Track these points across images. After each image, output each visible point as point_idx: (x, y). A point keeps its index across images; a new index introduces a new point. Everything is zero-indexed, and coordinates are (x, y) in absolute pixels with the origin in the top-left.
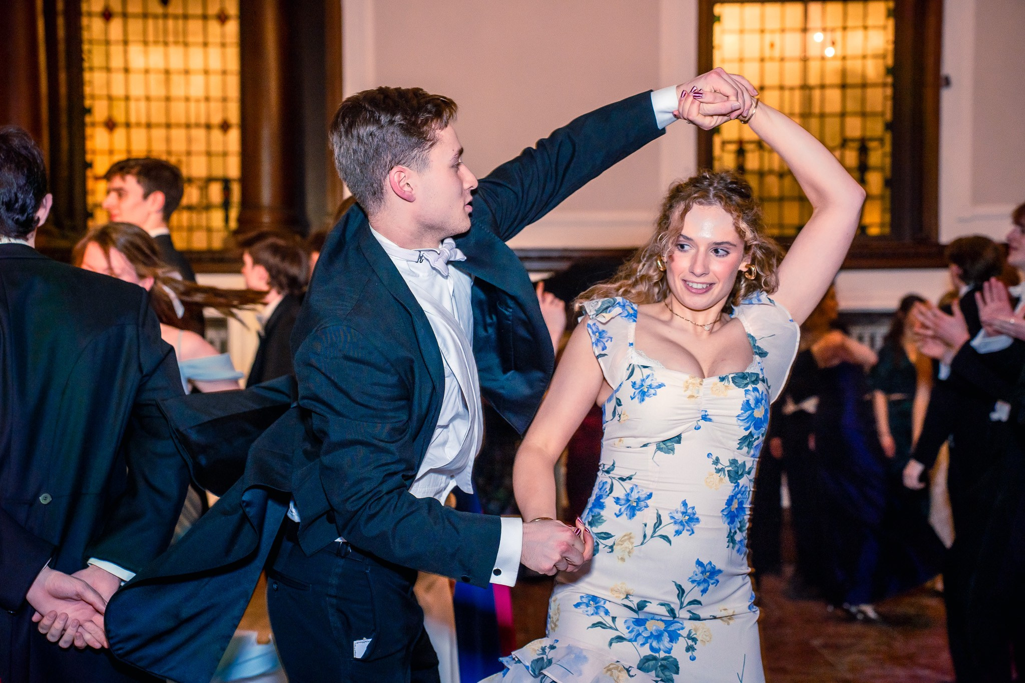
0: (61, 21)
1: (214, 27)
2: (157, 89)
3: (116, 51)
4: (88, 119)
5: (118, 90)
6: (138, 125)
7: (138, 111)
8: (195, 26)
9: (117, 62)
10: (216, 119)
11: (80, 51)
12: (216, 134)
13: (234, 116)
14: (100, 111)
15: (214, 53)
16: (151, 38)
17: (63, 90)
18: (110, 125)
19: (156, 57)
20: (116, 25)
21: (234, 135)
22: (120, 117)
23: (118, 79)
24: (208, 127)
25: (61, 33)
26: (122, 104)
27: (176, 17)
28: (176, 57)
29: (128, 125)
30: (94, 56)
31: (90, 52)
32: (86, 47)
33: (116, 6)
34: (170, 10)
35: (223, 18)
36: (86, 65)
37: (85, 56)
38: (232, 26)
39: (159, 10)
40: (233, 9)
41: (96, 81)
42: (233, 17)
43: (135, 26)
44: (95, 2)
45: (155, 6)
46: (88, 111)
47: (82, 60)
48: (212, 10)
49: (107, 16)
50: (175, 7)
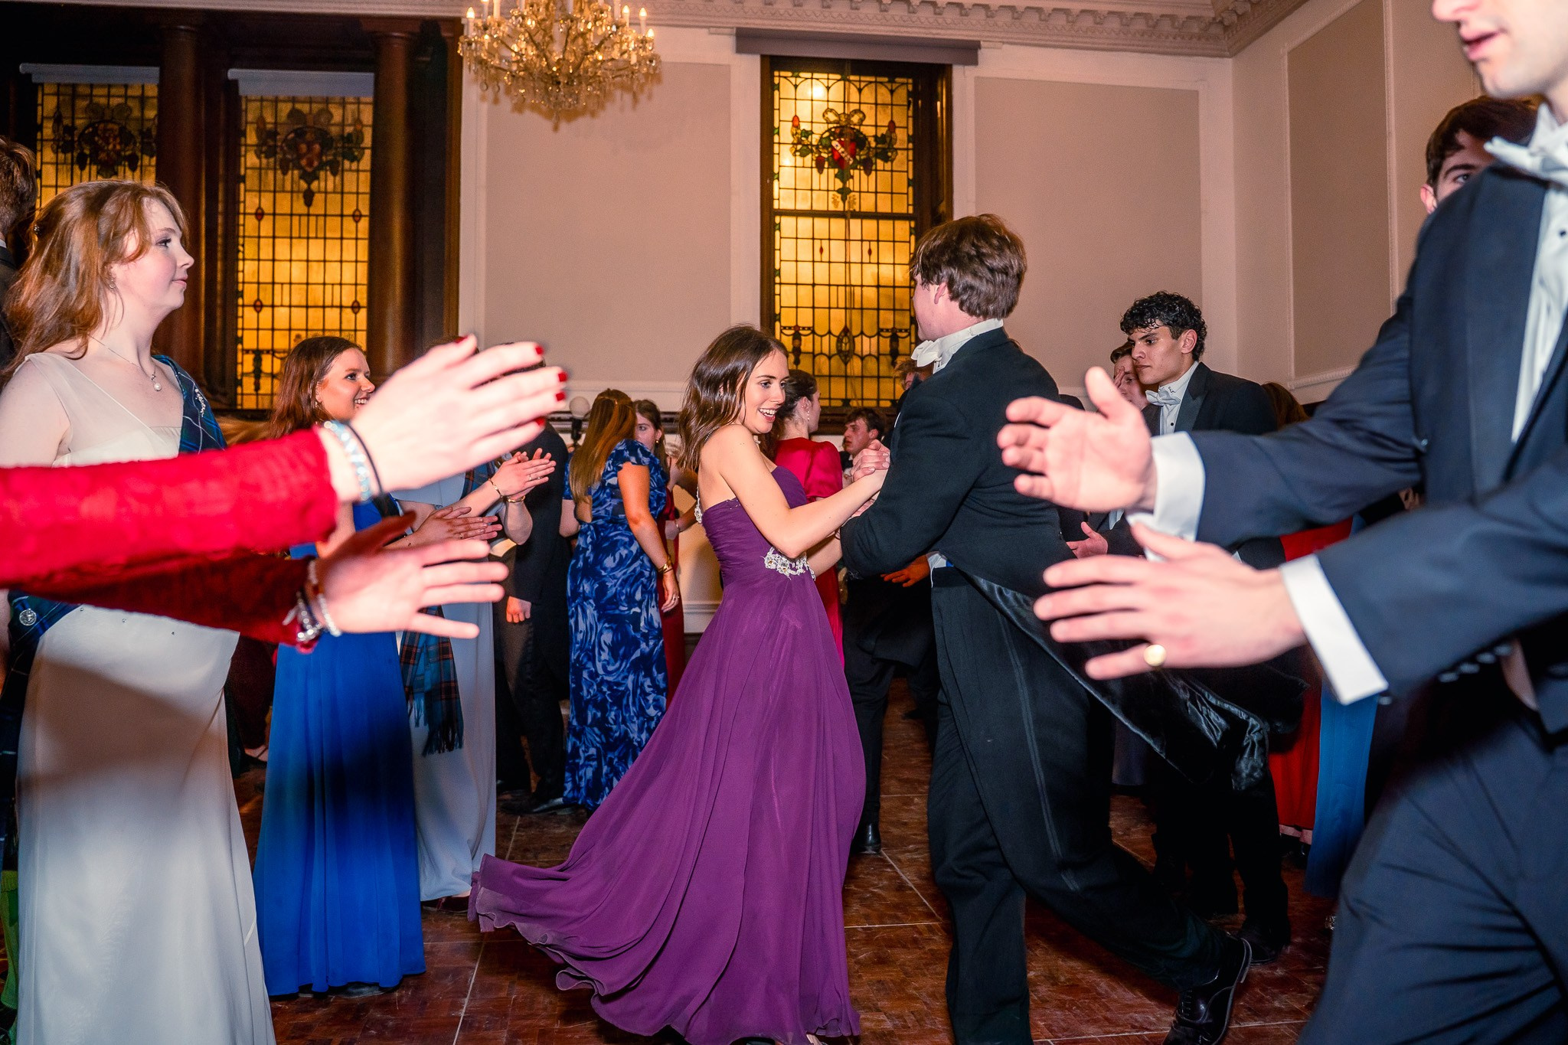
0: (220, 220)
1: (349, 223)
2: (298, 276)
3: (266, 243)
4: (239, 301)
5: (266, 277)
6: (281, 305)
7: (282, 294)
8: (333, 223)
9: (266, 253)
10: (348, 301)
11: (236, 244)
12: (348, 313)
13: (363, 300)
14: (250, 294)
15: (349, 245)
16: (295, 233)
17: (218, 277)
18: (258, 306)
19: (299, 249)
20: (266, 222)
21: (363, 314)
22: (266, 300)
23: (266, 266)
24: (341, 307)
25: (220, 229)
26: (269, 287)
27: (317, 216)
28: (316, 249)
29: (272, 306)
30: (247, 247)
31: (243, 246)
32: (241, 240)
33: (267, 207)
34: (312, 211)
35: (357, 217)
36: (241, 256)
37: (241, 248)
38: (364, 223)
39: (303, 209)
40: (365, 210)
41: (247, 270)
42: (365, 216)
43: (282, 224)
44: (250, 201)
45: (300, 207)
46: (241, 294)
47: (239, 251)
48: (348, 211)
49: (260, 215)
50: (318, 207)
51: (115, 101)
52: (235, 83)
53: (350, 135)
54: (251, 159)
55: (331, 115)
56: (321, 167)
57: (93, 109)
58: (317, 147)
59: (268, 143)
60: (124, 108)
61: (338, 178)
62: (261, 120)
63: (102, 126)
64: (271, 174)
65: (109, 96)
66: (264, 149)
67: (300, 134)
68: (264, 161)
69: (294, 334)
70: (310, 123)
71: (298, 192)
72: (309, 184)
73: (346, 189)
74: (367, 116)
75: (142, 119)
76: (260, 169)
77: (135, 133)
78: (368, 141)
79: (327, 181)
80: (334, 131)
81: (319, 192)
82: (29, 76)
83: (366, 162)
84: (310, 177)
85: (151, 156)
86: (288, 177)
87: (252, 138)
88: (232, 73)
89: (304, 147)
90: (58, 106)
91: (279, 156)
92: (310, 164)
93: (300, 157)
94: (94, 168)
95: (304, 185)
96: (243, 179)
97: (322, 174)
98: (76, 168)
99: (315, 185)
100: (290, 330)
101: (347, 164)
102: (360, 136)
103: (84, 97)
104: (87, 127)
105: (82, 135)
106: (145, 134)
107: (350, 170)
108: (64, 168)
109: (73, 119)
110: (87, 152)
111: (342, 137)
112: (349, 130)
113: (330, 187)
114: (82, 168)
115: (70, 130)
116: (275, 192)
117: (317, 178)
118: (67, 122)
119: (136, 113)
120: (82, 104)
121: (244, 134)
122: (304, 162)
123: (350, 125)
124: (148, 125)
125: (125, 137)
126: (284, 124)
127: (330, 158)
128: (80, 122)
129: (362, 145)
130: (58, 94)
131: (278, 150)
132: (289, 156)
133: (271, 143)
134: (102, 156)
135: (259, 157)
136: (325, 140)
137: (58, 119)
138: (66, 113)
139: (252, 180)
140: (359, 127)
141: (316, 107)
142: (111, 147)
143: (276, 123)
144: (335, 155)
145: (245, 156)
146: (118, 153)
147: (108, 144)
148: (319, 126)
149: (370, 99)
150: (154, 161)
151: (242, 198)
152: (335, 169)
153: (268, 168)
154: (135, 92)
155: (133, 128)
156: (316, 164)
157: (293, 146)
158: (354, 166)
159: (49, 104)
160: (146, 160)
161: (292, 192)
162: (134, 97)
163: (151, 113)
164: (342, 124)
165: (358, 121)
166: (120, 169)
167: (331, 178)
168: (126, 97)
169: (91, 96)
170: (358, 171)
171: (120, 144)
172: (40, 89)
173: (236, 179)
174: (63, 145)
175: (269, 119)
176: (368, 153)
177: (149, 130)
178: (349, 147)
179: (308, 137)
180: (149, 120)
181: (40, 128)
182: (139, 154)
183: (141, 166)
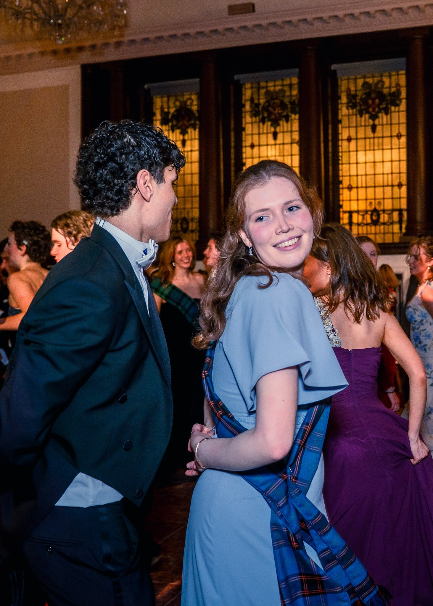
0: (330, 144)
1: (395, 140)
2: (370, 171)
3: (353, 155)
4: (341, 186)
5: (353, 172)
6: (362, 187)
7: (362, 181)
8: (387, 140)
9: (353, 160)
10: (396, 182)
11: (338, 156)
12: (396, 189)
13: (404, 180)
14: (346, 182)
15: (395, 152)
16: (368, 148)
17: (331, 174)
18: (350, 188)
19: (370, 156)
20: (353, 143)
21: (404, 189)
22: (354, 185)
23: (353, 167)
24: (392, 186)
25: (330, 150)
26: (355, 177)
27: (378, 138)
28: (378, 155)
29: (357, 188)
30: (344, 158)
31: (342, 157)
32: (340, 154)
33: (353, 136)
34: (376, 135)
35: (399, 136)
36: (340, 162)
37: (340, 158)
38: (403, 140)
39: (372, 135)
40: (404, 132)
41: (344, 169)
42: (404, 136)
43: (361, 143)
44: (344, 134)
45: (370, 134)
46: (341, 182)
47: (339, 160)
48: (395, 133)
49: (349, 140)
50: (378, 133)
51: (278, 88)
52: (335, 71)
53: (394, 92)
54: (344, 111)
55: (384, 83)
56: (379, 112)
57: (268, 93)
58: (377, 101)
59: (352, 103)
60: (283, 91)
61: (389, 116)
62: (348, 90)
63: (272, 102)
64: (354, 117)
65: (275, 86)
66: (350, 104)
67: (368, 95)
68: (351, 111)
69: (368, 201)
70: (373, 88)
71: (369, 126)
72: (374, 120)
73: (393, 122)
74: (403, 81)
75: (291, 96)
76: (349, 115)
77: (288, 103)
78: (403, 94)
79: (383, 118)
80: (386, 91)
81: (379, 125)
82: (238, 81)
83: (403, 106)
84: (374, 117)
85: (295, 114)
86: (363, 119)
87: (344, 100)
88: (333, 67)
89: (370, 102)
90: (252, 94)
91: (358, 108)
92: (374, 110)
93: (369, 107)
94: (269, 123)
95: (371, 122)
96: (340, 122)
97: (380, 115)
98: (261, 124)
99: (377, 122)
100: (366, 199)
101: (393, 108)
102: (398, 93)
103: (263, 88)
104: (265, 103)
105: (263, 107)
106: (292, 103)
107: (395, 112)
108: (256, 125)
109: (259, 99)
110: (266, 115)
111: (390, 94)
112: (393, 90)
113: (385, 122)
114: (264, 124)
115: (258, 105)
116: (356, 127)
117: (377, 117)
118: (256, 101)
119: (288, 93)
120: (263, 91)
121: (340, 98)
122: (371, 110)
123: (394, 87)
124: (294, 98)
125: (283, 105)
126: (359, 90)
127: (384, 106)
128: (262, 101)
129: (401, 97)
130: (252, 88)
131: (358, 104)
132: (363, 107)
133: (354, 101)
134: (273, 117)
135: (348, 109)
136: (381, 96)
137: (252, 100)
138: (255, 97)
139: (345, 122)
140: (399, 87)
141: (376, 80)
142: (276, 112)
143: (356, 91)
144: (387, 104)
145: (341, 110)
146: (280, 114)
147: (275, 110)
148: (378, 90)
149: (403, 72)
150: (297, 116)
151: (340, 132)
152: (387, 111)
153: (353, 115)
154: (287, 82)
155: (286, 100)
156: (377, 110)
157: (364, 101)
158: (397, 109)
159: (248, 93)
160: (293, 116)
161: (365, 126)
162: (286, 85)
163: (295, 92)
164: (390, 87)
165: (398, 85)
166: (281, 122)
167: (385, 116)
168: (283, 85)
169: (267, 87)
170: (399, 111)
171: (281, 109)
172: (243, 86)
173: (337, 122)
174: (255, 113)
175: (353, 88)
176: (404, 102)
177: (294, 101)
178: (394, 98)
179: (373, 95)
180: (294, 96)
181: (244, 106)
182: (290, 114)
183: (291, 120)
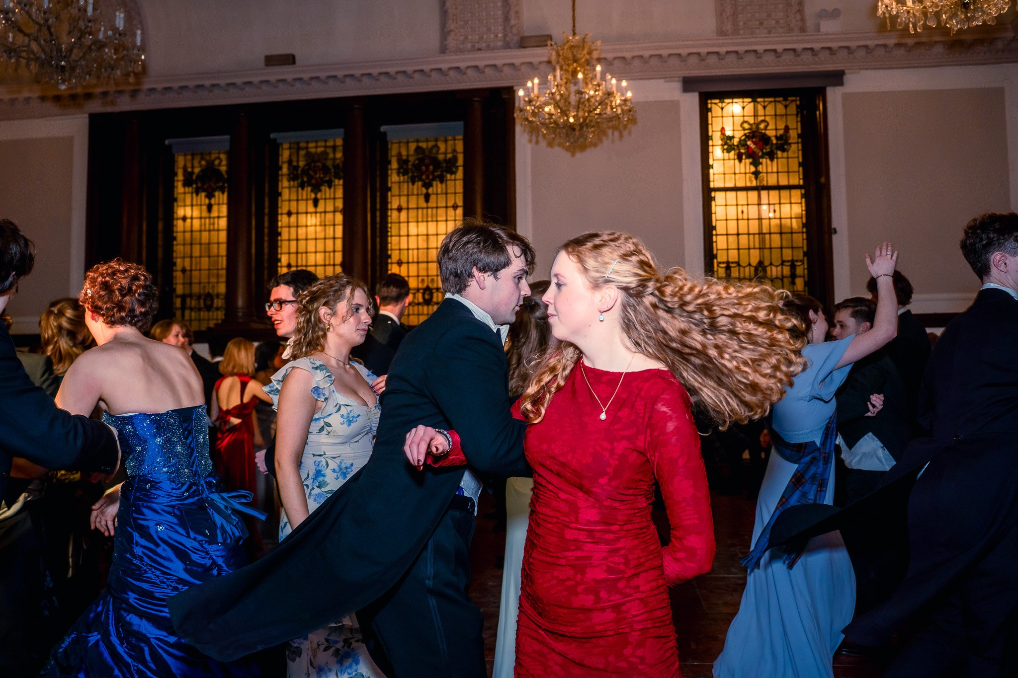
0: (378, 214)
1: (451, 212)
2: (422, 244)
3: (403, 226)
4: (389, 261)
5: (404, 245)
6: (413, 262)
7: (413, 255)
8: (441, 212)
9: (403, 232)
11: (387, 227)
14: (395, 256)
15: (451, 224)
16: (420, 219)
17: (378, 246)
18: (400, 263)
19: (422, 229)
20: (404, 214)
22: (404, 259)
23: (404, 240)
25: (378, 219)
26: (406, 252)
27: (432, 208)
28: (432, 227)
29: (408, 263)
30: (393, 229)
31: (391, 228)
32: (389, 225)
33: (404, 205)
34: (430, 205)
35: (455, 207)
36: (389, 234)
37: (389, 230)
38: (460, 211)
39: (425, 205)
40: (460, 203)
41: (393, 242)
42: (460, 206)
43: (412, 213)
44: (394, 203)
45: (423, 204)
46: (390, 257)
47: (388, 231)
48: (450, 204)
49: (400, 209)
50: (432, 203)
51: (320, 150)
52: (385, 134)
53: (450, 159)
54: (394, 178)
55: (439, 148)
56: (434, 179)
57: (308, 155)
58: (431, 168)
59: (403, 168)
60: (325, 153)
61: (444, 185)
62: (399, 155)
63: (313, 165)
64: (405, 185)
65: (316, 147)
66: (402, 170)
67: (421, 161)
68: (402, 178)
69: (420, 278)
70: (427, 153)
71: (422, 194)
72: (427, 189)
73: (449, 191)
74: (460, 147)
75: (334, 159)
76: (399, 182)
77: (331, 167)
78: (460, 161)
79: (437, 187)
80: (441, 157)
81: (433, 194)
82: (275, 140)
83: (460, 174)
84: (427, 185)
85: (339, 179)
86: (415, 186)
87: (395, 165)
88: (383, 128)
89: (424, 168)
90: (290, 156)
91: (410, 175)
92: (428, 177)
93: (422, 173)
94: (309, 189)
95: (424, 191)
96: (390, 189)
97: (434, 183)
98: (300, 189)
99: (430, 191)
100: (418, 276)
101: (449, 176)
102: (455, 159)
103: (303, 149)
104: (305, 166)
105: (303, 170)
106: (336, 167)
107: (451, 180)
108: (294, 190)
109: (298, 161)
110: (305, 179)
111: (445, 160)
112: (449, 156)
113: (439, 191)
114: (303, 189)
115: (297, 167)
116: (408, 195)
117: (432, 185)
118: (295, 164)
119: (331, 156)
120: (302, 153)
121: (390, 163)
122: (424, 177)
123: (449, 153)
124: (338, 162)
125: (325, 170)
126: (412, 155)
127: (439, 173)
128: (302, 164)
129: (458, 165)
130: (290, 148)
131: (409, 171)
132: (415, 174)
133: (405, 167)
134: (314, 181)
135: (398, 175)
136: (436, 163)
137: (290, 162)
138: (294, 158)
139: (395, 190)
140: (455, 154)
141: (430, 144)
142: (318, 176)
143: (408, 156)
144: (442, 172)
145: (391, 176)
146: (321, 179)
147: (316, 174)
148: (432, 155)
149: (461, 137)
150: (341, 182)
151: (389, 200)
152: (442, 180)
153: (404, 182)
154: (330, 143)
155: (329, 163)
156: (431, 177)
157: (417, 167)
158: (453, 177)
159: (285, 154)
160: (337, 181)
161: (418, 195)
162: (330, 147)
163: (339, 155)
164: (446, 153)
165: (454, 151)
166: (323, 188)
167: (439, 185)
168: (326, 147)
169: (307, 148)
170: (455, 180)
171: (323, 174)
172: (280, 147)
173: (386, 189)
174: (293, 177)
175: (404, 153)
176: (461, 169)
177: (338, 164)
178: (450, 166)
179: (427, 161)
180: (338, 159)
181: (281, 168)
182: (333, 179)
183: (335, 185)
